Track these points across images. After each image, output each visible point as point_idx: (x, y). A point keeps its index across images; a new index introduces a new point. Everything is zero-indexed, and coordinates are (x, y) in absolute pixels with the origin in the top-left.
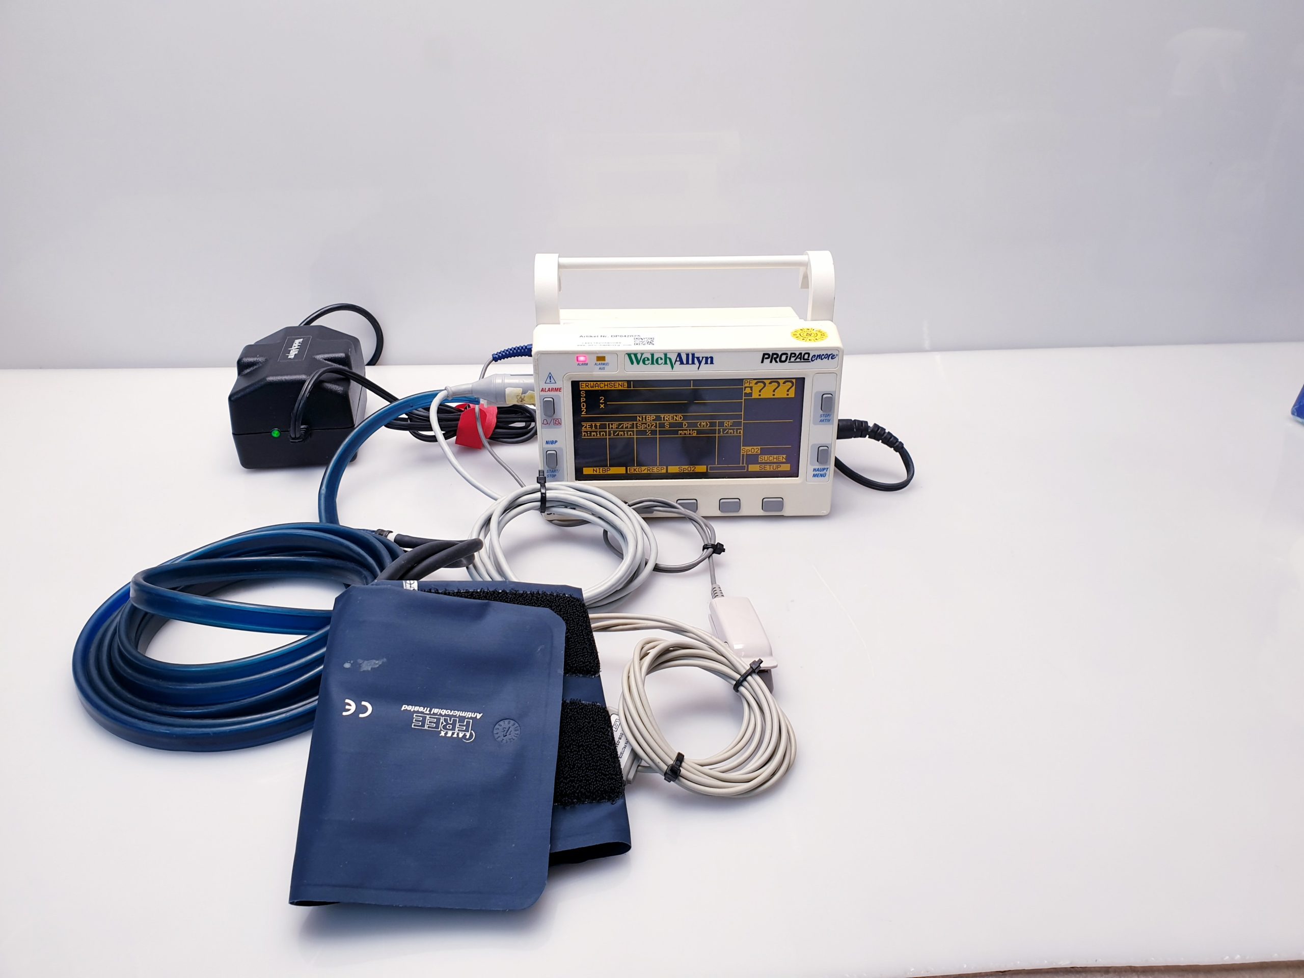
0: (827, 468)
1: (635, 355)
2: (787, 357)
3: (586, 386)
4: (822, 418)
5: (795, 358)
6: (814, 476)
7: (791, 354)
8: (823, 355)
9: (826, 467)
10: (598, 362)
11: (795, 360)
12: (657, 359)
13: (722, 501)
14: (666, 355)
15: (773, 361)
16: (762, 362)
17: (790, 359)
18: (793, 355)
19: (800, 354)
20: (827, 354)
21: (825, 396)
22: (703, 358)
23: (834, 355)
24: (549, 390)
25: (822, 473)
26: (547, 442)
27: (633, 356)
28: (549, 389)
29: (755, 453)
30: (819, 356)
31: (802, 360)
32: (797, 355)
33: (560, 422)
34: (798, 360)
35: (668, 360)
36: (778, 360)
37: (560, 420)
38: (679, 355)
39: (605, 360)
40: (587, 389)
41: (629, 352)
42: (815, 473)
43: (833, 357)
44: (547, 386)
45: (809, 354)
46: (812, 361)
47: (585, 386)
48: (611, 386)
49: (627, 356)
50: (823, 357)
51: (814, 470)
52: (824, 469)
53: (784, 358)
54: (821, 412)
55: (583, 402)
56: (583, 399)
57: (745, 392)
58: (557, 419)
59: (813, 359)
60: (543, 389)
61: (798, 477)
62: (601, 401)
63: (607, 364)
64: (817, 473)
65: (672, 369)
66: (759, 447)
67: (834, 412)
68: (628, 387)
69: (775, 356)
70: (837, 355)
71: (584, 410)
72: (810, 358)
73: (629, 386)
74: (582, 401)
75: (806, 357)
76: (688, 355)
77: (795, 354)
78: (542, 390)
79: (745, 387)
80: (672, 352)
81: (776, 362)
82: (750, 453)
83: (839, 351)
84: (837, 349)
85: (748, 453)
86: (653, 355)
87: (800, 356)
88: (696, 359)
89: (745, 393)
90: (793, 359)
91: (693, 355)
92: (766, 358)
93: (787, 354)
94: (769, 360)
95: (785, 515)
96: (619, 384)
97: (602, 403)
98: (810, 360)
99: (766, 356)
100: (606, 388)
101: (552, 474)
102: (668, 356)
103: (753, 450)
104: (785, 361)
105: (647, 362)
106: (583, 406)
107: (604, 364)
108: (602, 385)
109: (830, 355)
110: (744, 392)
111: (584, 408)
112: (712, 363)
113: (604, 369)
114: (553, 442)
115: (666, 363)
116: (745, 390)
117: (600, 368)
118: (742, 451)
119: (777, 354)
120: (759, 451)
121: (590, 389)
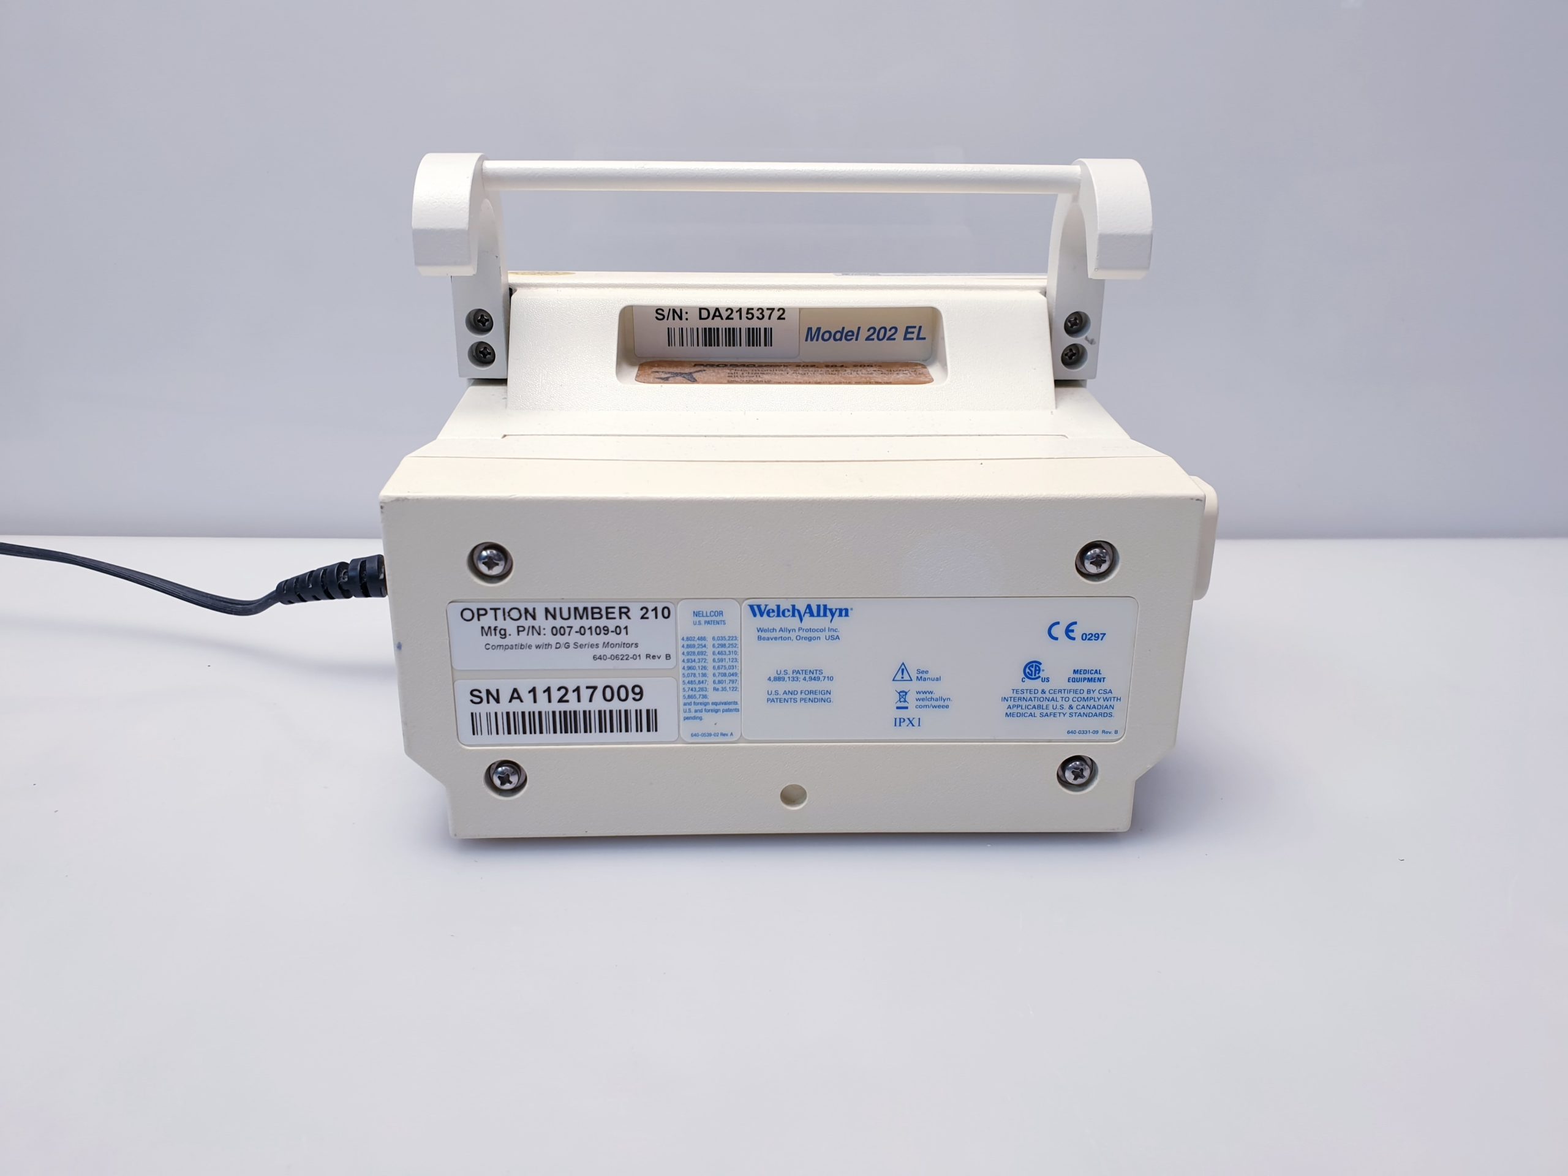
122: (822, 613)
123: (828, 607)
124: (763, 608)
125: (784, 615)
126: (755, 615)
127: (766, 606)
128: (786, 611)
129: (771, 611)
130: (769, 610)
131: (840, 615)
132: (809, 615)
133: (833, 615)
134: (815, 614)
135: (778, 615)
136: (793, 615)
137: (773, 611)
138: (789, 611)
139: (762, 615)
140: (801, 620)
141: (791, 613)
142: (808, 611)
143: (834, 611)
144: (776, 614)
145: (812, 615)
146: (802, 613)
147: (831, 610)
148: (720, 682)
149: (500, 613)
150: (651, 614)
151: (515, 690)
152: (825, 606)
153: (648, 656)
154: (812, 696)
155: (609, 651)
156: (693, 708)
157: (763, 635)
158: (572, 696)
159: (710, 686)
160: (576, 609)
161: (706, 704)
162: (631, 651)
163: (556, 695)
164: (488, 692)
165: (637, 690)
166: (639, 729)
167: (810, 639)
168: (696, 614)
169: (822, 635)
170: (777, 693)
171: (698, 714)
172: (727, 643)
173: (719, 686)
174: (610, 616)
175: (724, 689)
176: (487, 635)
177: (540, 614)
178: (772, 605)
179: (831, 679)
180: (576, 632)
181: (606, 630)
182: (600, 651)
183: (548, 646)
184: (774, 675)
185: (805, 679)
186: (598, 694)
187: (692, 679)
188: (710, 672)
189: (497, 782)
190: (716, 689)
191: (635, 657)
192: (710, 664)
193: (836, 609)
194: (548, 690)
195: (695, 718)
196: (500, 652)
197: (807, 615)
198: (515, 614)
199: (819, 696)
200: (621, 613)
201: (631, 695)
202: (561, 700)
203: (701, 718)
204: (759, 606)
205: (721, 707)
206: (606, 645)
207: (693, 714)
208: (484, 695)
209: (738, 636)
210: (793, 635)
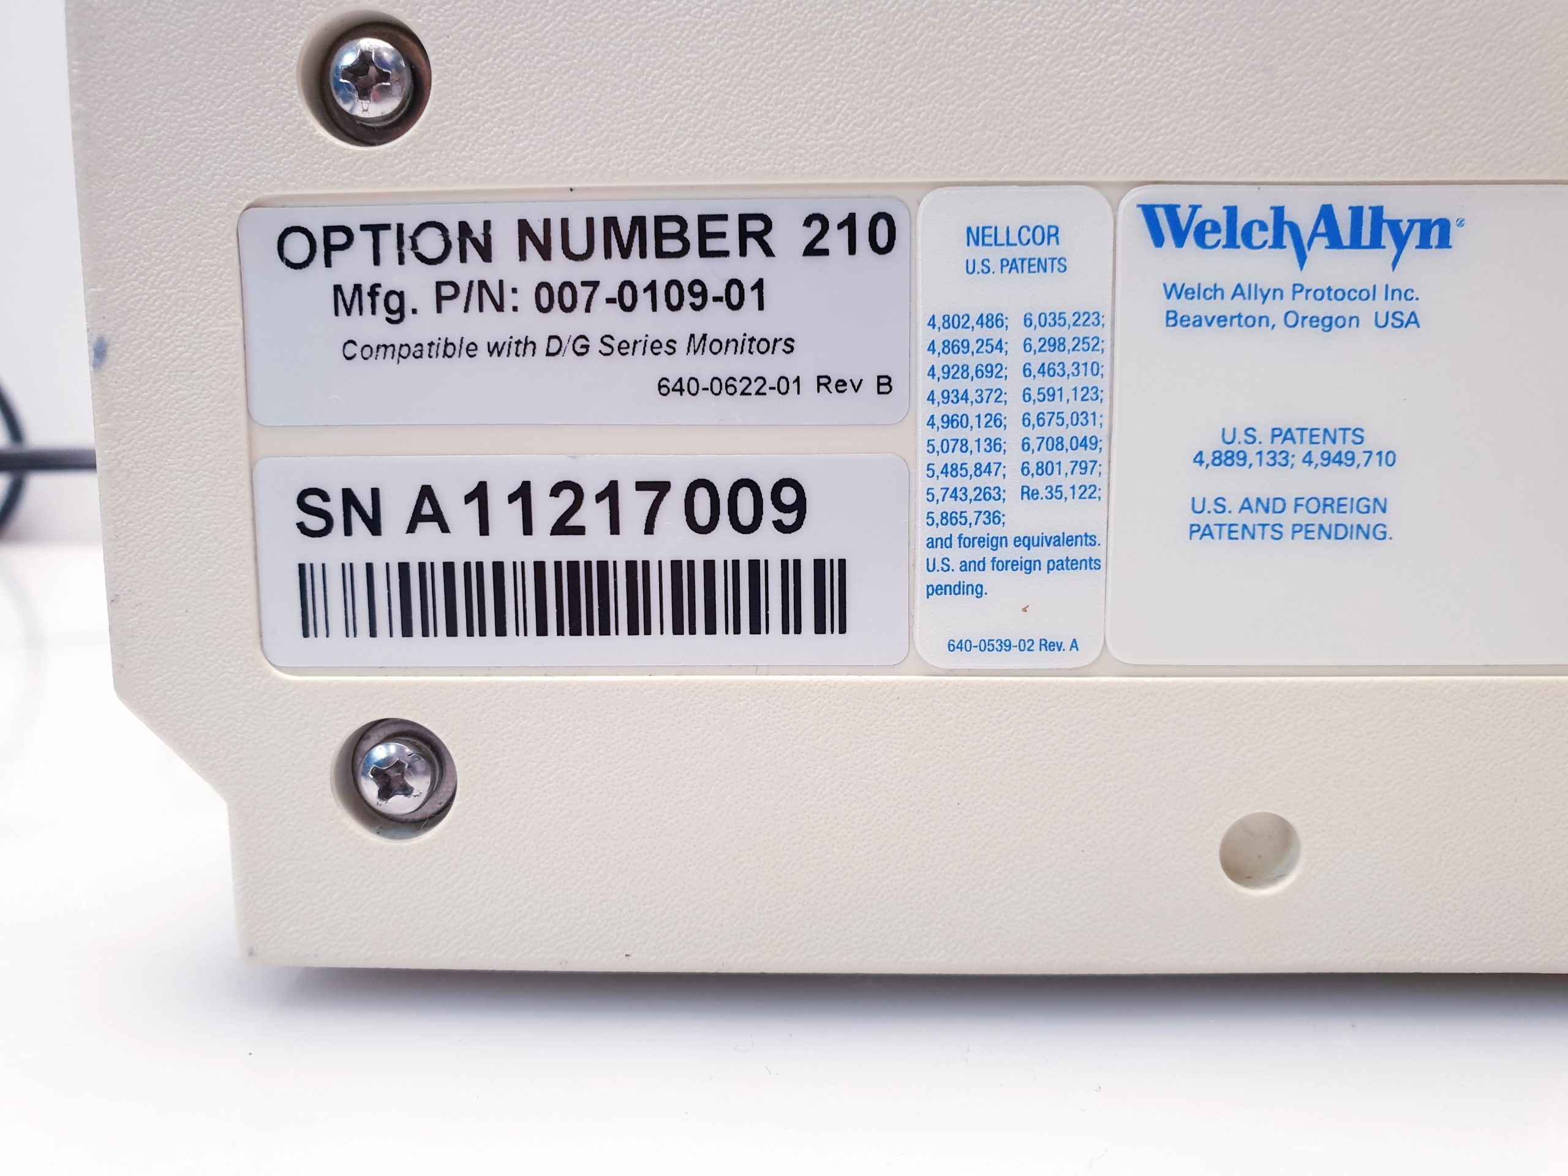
122: (1366, 238)
123: (1386, 216)
124: (1183, 215)
125: (1248, 243)
126: (1158, 240)
127: (1195, 208)
128: (1256, 226)
129: (1208, 227)
130: (1204, 223)
131: (1424, 243)
132: (1325, 241)
133: (1400, 241)
134: (1346, 240)
135: (1231, 243)
136: (1278, 243)
137: (1216, 228)
138: (1263, 227)
139: (1180, 241)
140: (1302, 258)
141: (1269, 235)
142: (1322, 229)
143: (1404, 226)
144: (1223, 236)
145: (1335, 242)
146: (1305, 237)
147: (1394, 225)
148: (1043, 469)
149: (388, 239)
150: (836, 240)
151: (426, 492)
152: (1377, 211)
153: (822, 382)
154: (1328, 518)
155: (706, 366)
156: (957, 555)
157: (1185, 307)
158: (593, 514)
159: (1012, 482)
160: (611, 223)
161: (996, 543)
162: (772, 366)
163: (547, 510)
164: (349, 497)
165: (788, 496)
166: (791, 624)
167: (1329, 324)
168: (976, 236)
169: (1364, 310)
170: (1220, 504)
171: (972, 578)
172: (1068, 334)
173: (1039, 483)
174: (712, 245)
175: (1055, 493)
176: (349, 312)
177: (505, 240)
178: (1213, 210)
179: (1388, 458)
180: (610, 301)
181: (699, 292)
182: (680, 366)
183: (525, 345)
184: (1212, 444)
185: (1308, 459)
186: (673, 504)
187: (957, 458)
188: (1012, 434)
189: (370, 789)
190: (1029, 493)
191: (785, 385)
192: (1013, 409)
193: (1412, 222)
194: (523, 494)
195: (960, 589)
196: (386, 366)
197: (1321, 242)
198: (431, 244)
199: (1351, 519)
200: (744, 235)
201: (770, 513)
202: (561, 528)
203: (978, 591)
204: (1171, 211)
205: (1044, 553)
206: (699, 344)
207: (953, 578)
208: (335, 508)
209: (1105, 311)
210: (1275, 309)
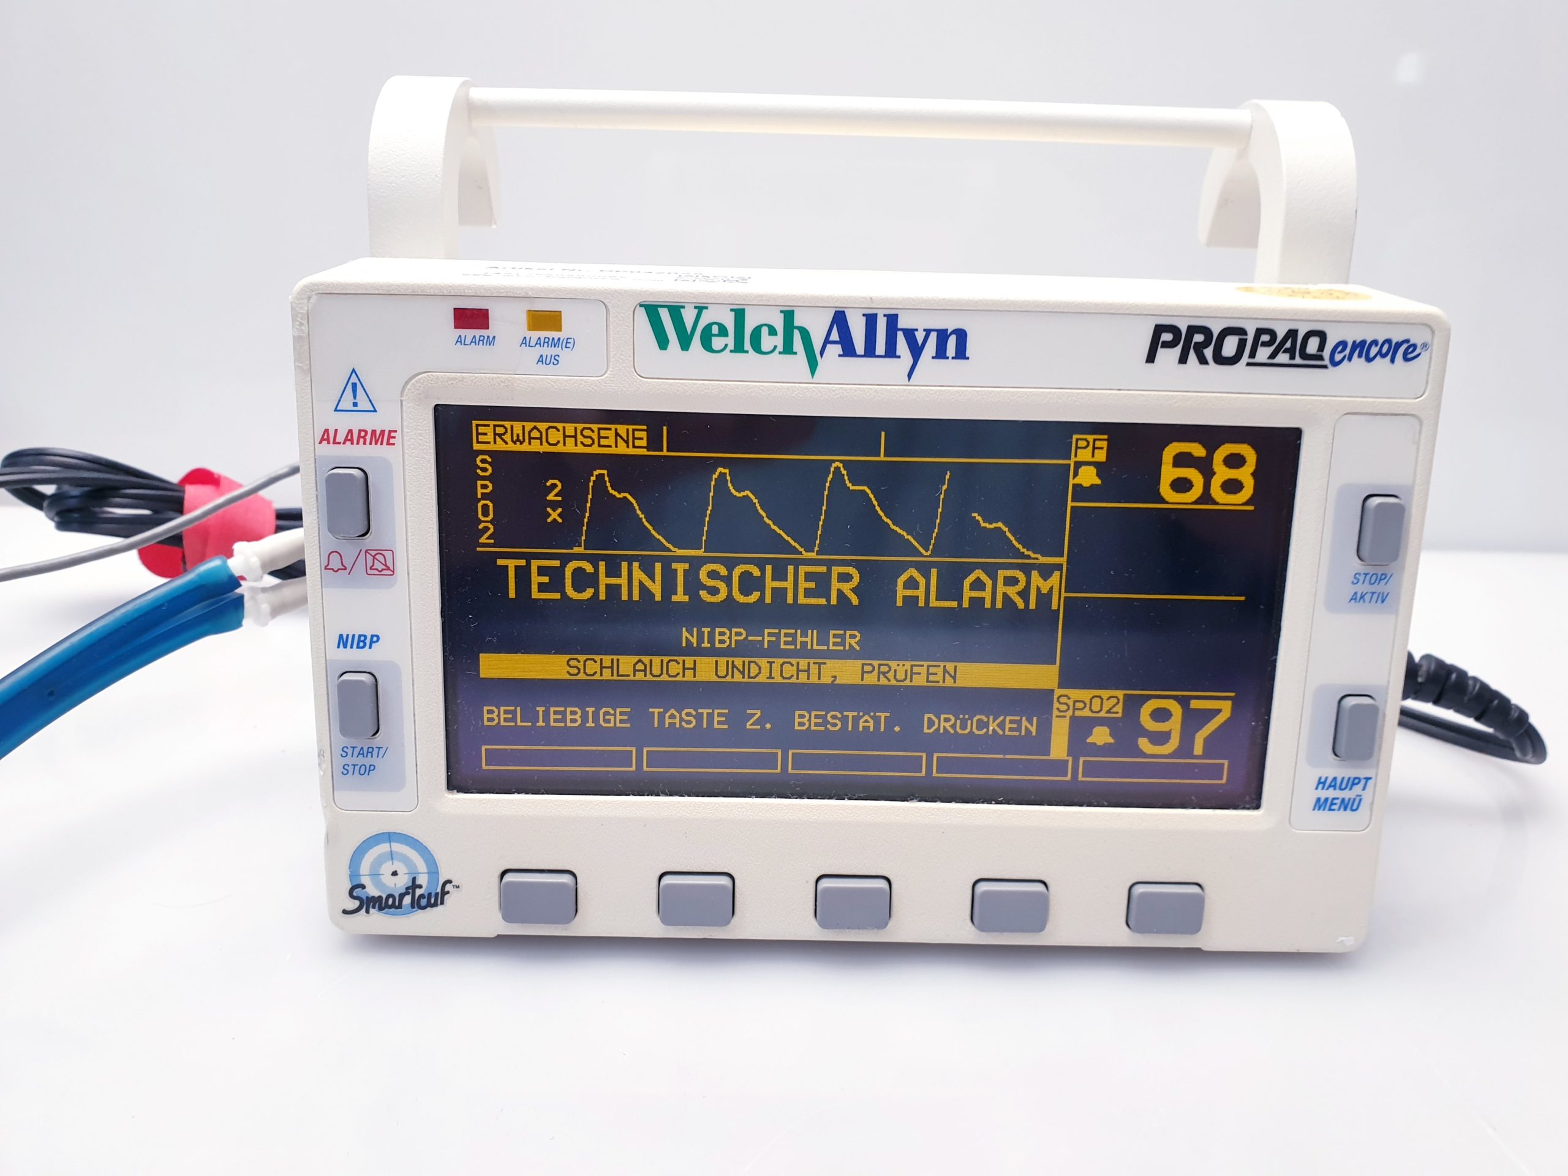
0: (1368, 779)
1: (675, 311)
2: (1242, 345)
3: (495, 434)
4: (1361, 588)
5: (1270, 350)
6: (1320, 804)
7: (1260, 332)
8: (1375, 342)
9: (1362, 773)
10: (535, 335)
11: (1273, 356)
12: (756, 333)
13: (982, 887)
14: (788, 316)
15: (1192, 356)
16: (1151, 358)
17: (1253, 354)
18: (1265, 338)
19: (1292, 334)
20: (1389, 341)
21: (1375, 501)
22: (928, 332)
23: (1415, 346)
24: (349, 438)
25: (1347, 794)
26: (343, 641)
27: (665, 315)
28: (350, 431)
29: (1103, 714)
30: (1362, 349)
31: (1298, 360)
32: (1280, 336)
33: (390, 564)
34: (1283, 358)
35: (797, 335)
36: (1208, 352)
37: (388, 555)
38: (840, 319)
39: (559, 328)
40: (500, 446)
41: (651, 300)
42: (1324, 794)
43: (1408, 351)
44: (344, 423)
45: (1322, 336)
46: (1335, 364)
47: (490, 438)
48: (588, 441)
49: (642, 315)
50: (1374, 350)
51: (1321, 783)
52: (1354, 782)
53: (1230, 347)
54: (1356, 565)
55: (485, 496)
56: (484, 487)
57: (1077, 481)
58: (380, 552)
59: (1338, 357)
60: (327, 431)
61: (1257, 807)
62: (551, 497)
63: (568, 343)
64: (1331, 793)
65: (813, 373)
66: (1120, 694)
67: (1403, 568)
68: (648, 448)
69: (1199, 338)
70: (1425, 346)
71: (487, 529)
72: (1326, 354)
73: (654, 443)
74: (480, 491)
75: (1313, 346)
76: (871, 320)
77: (1272, 333)
78: (325, 437)
79: (1078, 465)
80: (815, 305)
81: (1203, 361)
82: (1086, 713)
83: (1433, 332)
84: (1427, 324)
85: (1078, 713)
86: (739, 315)
87: (1288, 345)
88: (901, 339)
89: (1074, 485)
90: (1263, 354)
91: (892, 319)
92: (1166, 345)
93: (1240, 331)
94: (1177, 350)
95: (1205, 948)
96: (617, 434)
97: (554, 505)
98: (1327, 362)
99: (1167, 337)
100: (570, 447)
101: (360, 761)
102: (796, 324)
103: (1097, 701)
104: (1233, 360)
105: (717, 343)
106: (486, 513)
107: (555, 343)
108: (555, 436)
109: (1399, 345)
110: (1072, 482)
111: (486, 522)
112: (961, 354)
113: (555, 360)
114: (364, 641)
115: (788, 349)
116: (1076, 474)
117: (541, 360)
118: (1056, 705)
119: (1206, 331)
120: (1119, 708)
121: (511, 447)
